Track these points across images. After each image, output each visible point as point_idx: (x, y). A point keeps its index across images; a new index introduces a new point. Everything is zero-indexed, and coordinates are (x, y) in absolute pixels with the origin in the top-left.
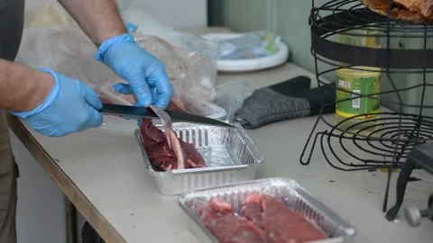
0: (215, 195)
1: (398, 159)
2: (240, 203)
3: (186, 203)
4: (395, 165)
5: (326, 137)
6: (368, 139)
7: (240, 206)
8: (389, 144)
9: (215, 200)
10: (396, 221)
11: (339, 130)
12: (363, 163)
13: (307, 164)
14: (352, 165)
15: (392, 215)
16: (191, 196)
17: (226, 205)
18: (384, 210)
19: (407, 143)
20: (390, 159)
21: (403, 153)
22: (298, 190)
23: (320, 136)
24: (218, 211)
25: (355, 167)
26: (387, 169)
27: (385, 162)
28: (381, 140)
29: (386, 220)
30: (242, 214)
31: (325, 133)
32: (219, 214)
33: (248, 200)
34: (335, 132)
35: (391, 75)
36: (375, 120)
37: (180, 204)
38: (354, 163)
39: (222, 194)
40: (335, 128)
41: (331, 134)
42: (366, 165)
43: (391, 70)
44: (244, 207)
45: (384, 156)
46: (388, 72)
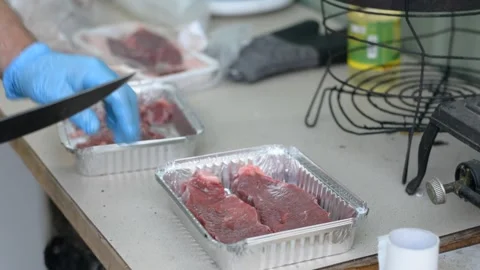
0: (200, 167)
1: (420, 120)
2: (231, 175)
3: (165, 177)
4: (417, 128)
5: (335, 93)
6: (385, 96)
7: (232, 179)
8: (411, 101)
9: (201, 173)
10: (418, 195)
11: (350, 86)
12: (378, 125)
13: (313, 126)
14: (366, 128)
15: (412, 188)
16: (172, 168)
17: (215, 178)
18: (404, 181)
19: (431, 100)
20: (410, 120)
21: (426, 112)
22: (301, 160)
23: (328, 93)
24: (205, 186)
25: (369, 131)
26: (407, 133)
27: (405, 124)
28: (400, 97)
29: (406, 195)
30: (234, 189)
31: (335, 89)
32: (206, 190)
33: (240, 172)
34: (346, 88)
35: (410, 19)
36: (394, 73)
37: (158, 179)
38: (369, 126)
39: (209, 165)
40: (345, 83)
41: (341, 91)
42: (383, 128)
43: (410, 13)
44: (236, 181)
45: (404, 116)
46: (407, 16)
